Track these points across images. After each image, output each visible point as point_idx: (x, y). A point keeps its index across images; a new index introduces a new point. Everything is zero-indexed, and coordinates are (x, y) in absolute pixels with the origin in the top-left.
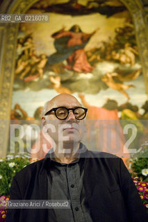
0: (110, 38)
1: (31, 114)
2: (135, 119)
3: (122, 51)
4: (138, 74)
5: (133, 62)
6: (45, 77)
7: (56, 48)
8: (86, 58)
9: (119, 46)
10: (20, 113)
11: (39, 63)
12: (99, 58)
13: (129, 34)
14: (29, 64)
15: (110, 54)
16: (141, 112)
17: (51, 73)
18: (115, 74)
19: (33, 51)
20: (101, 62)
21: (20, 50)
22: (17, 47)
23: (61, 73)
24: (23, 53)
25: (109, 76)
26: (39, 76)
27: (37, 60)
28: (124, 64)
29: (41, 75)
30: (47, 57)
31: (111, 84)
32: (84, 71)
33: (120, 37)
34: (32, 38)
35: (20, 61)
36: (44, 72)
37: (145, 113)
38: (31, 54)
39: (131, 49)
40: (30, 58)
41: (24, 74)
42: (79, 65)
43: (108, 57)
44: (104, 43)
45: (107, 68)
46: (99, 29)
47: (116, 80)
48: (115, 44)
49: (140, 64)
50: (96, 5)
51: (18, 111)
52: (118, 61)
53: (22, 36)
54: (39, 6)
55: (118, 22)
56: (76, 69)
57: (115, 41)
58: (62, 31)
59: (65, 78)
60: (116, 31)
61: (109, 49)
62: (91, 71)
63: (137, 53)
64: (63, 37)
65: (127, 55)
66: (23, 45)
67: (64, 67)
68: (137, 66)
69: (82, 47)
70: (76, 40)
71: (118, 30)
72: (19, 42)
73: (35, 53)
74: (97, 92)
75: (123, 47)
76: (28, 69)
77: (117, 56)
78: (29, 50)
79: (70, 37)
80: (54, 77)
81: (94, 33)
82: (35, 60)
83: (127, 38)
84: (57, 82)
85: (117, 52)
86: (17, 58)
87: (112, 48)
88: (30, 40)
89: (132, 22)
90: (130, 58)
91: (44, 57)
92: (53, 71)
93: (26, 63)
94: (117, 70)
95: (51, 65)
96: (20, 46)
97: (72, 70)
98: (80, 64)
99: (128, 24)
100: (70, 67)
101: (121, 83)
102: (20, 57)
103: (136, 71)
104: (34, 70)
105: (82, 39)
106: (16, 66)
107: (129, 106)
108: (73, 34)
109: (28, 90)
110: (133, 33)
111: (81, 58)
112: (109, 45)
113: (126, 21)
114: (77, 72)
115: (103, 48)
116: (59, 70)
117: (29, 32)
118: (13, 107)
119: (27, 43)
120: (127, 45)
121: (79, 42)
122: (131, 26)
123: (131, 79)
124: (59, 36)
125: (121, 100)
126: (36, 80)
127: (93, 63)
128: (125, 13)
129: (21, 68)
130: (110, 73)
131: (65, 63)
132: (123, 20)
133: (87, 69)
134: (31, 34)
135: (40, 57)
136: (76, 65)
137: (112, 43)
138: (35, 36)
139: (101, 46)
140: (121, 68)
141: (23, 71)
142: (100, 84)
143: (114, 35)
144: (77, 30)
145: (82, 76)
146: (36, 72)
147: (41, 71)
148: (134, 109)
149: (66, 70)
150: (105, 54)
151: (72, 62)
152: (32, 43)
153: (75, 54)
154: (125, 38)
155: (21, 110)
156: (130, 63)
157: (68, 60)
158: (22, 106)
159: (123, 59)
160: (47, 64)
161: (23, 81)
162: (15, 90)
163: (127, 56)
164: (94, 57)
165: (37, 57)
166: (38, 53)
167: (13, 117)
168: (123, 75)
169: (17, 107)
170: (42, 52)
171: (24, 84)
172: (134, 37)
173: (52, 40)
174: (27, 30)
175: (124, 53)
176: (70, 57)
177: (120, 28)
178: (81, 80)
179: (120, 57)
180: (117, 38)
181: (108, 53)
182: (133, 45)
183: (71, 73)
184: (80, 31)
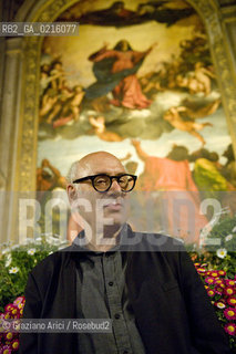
0: (173, 56)
2: (215, 172)
3: (192, 74)
4: (216, 106)
5: (208, 90)
6: (82, 118)
7: (96, 76)
8: (139, 87)
9: (186, 67)
10: (50, 173)
11: (72, 99)
12: (158, 86)
13: (201, 49)
14: (59, 101)
15: (175, 79)
16: (223, 161)
17: (91, 113)
18: (183, 109)
19: (64, 82)
20: (162, 91)
21: (45, 81)
22: (41, 78)
23: (105, 111)
24: (50, 85)
25: (174, 111)
26: (74, 118)
27: (70, 95)
28: (195, 92)
29: (77, 116)
30: (83, 90)
31: (177, 123)
32: (137, 107)
33: (187, 55)
34: (60, 63)
35: (46, 97)
36: (80, 112)
37: (228, 163)
38: (60, 87)
39: (203, 70)
40: (59, 92)
41: (52, 116)
42: (130, 99)
43: (172, 84)
44: (165, 64)
45: (171, 101)
46: (156, 44)
47: (184, 117)
48: (181, 65)
49: (218, 92)
50: (150, 9)
51: (47, 169)
52: (186, 90)
53: (46, 61)
54: (68, 16)
55: (184, 32)
56: (126, 104)
57: (181, 60)
58: (104, 50)
59: (111, 119)
60: (181, 46)
61: (171, 72)
62: (147, 106)
63: (213, 76)
64: (105, 60)
65: (199, 79)
66: (49, 75)
67: (108, 102)
68: (214, 95)
69: (133, 72)
70: (124, 62)
71: (184, 44)
72: (42, 70)
73: (66, 84)
74: (158, 136)
75: (192, 68)
76: (58, 108)
77: (185, 83)
78: (57, 81)
79: (116, 58)
80: (96, 118)
81: (150, 50)
82: (67, 95)
83: (197, 54)
84: (100, 124)
85: (184, 76)
86: (41, 93)
87: (177, 70)
88: (58, 66)
89: (204, 32)
90: (203, 84)
91: (79, 89)
92: (93, 109)
93: (55, 100)
94: (185, 103)
95: (91, 101)
96: (44, 76)
97: (120, 106)
98: (132, 96)
99: (199, 35)
100: (117, 102)
101: (193, 120)
102: (45, 91)
103: (214, 102)
104: (65, 109)
105: (133, 60)
106: (41, 105)
107: (204, 154)
108: (120, 54)
109: (59, 138)
110: (206, 47)
111: (132, 89)
112: (173, 67)
113: (196, 30)
114: (128, 109)
115: (164, 71)
116: (101, 107)
117: (56, 56)
118: (39, 164)
119: (54, 71)
120: (198, 65)
121: (129, 65)
122: (203, 36)
123: (206, 114)
124: (100, 58)
125: (193, 146)
126: (70, 123)
127: (150, 95)
128: (193, 19)
129: (47, 107)
130: (176, 108)
131: (110, 96)
132: (191, 28)
133: (142, 104)
134: (59, 58)
135: (74, 90)
136: (126, 99)
137: (176, 64)
138: (66, 59)
139: (160, 68)
140: (191, 99)
141: (51, 111)
142: (162, 123)
143: (178, 52)
144: (125, 48)
145: (135, 114)
146: (70, 113)
147: (76, 110)
148: (212, 158)
149: (112, 107)
150: (167, 80)
151: (120, 95)
152: (61, 71)
153: (124, 83)
154: (195, 55)
155: (51, 168)
156: (204, 91)
157: (114, 93)
158: (52, 162)
159: (193, 86)
160: (84, 100)
161: (52, 125)
162: (41, 139)
163: (199, 82)
164: (151, 85)
165: (70, 91)
166: (71, 84)
167: (40, 178)
168: (195, 109)
169: (45, 163)
170: (77, 83)
171: (54, 131)
172: (207, 53)
173: (91, 64)
174: (53, 51)
175: (195, 78)
176: (117, 88)
177: (187, 41)
178: (135, 120)
179: (189, 83)
180: (182, 56)
181: (171, 78)
182: (207, 65)
183: (119, 111)
184: (129, 48)
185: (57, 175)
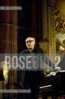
1: (62, 42)
11: (63, 23)
14: (60, 23)
21: (56, 17)
27: (62, 22)
29: (64, 28)
35: (57, 22)
40: (60, 21)
41: (58, 27)
51: (58, 41)
53: (56, 11)
72: (55, 14)
76: (60, 25)
86: (55, 21)
104: (61, 26)
109: (60, 33)
117: (58, 10)
118: (56, 40)
146: (62, 27)
155: (59, 41)
158: (59, 39)
161: (58, 30)
162: (56, 33)
166: (62, 19)
169: (57, 39)
174: (58, 8)
185: (60, 43)
